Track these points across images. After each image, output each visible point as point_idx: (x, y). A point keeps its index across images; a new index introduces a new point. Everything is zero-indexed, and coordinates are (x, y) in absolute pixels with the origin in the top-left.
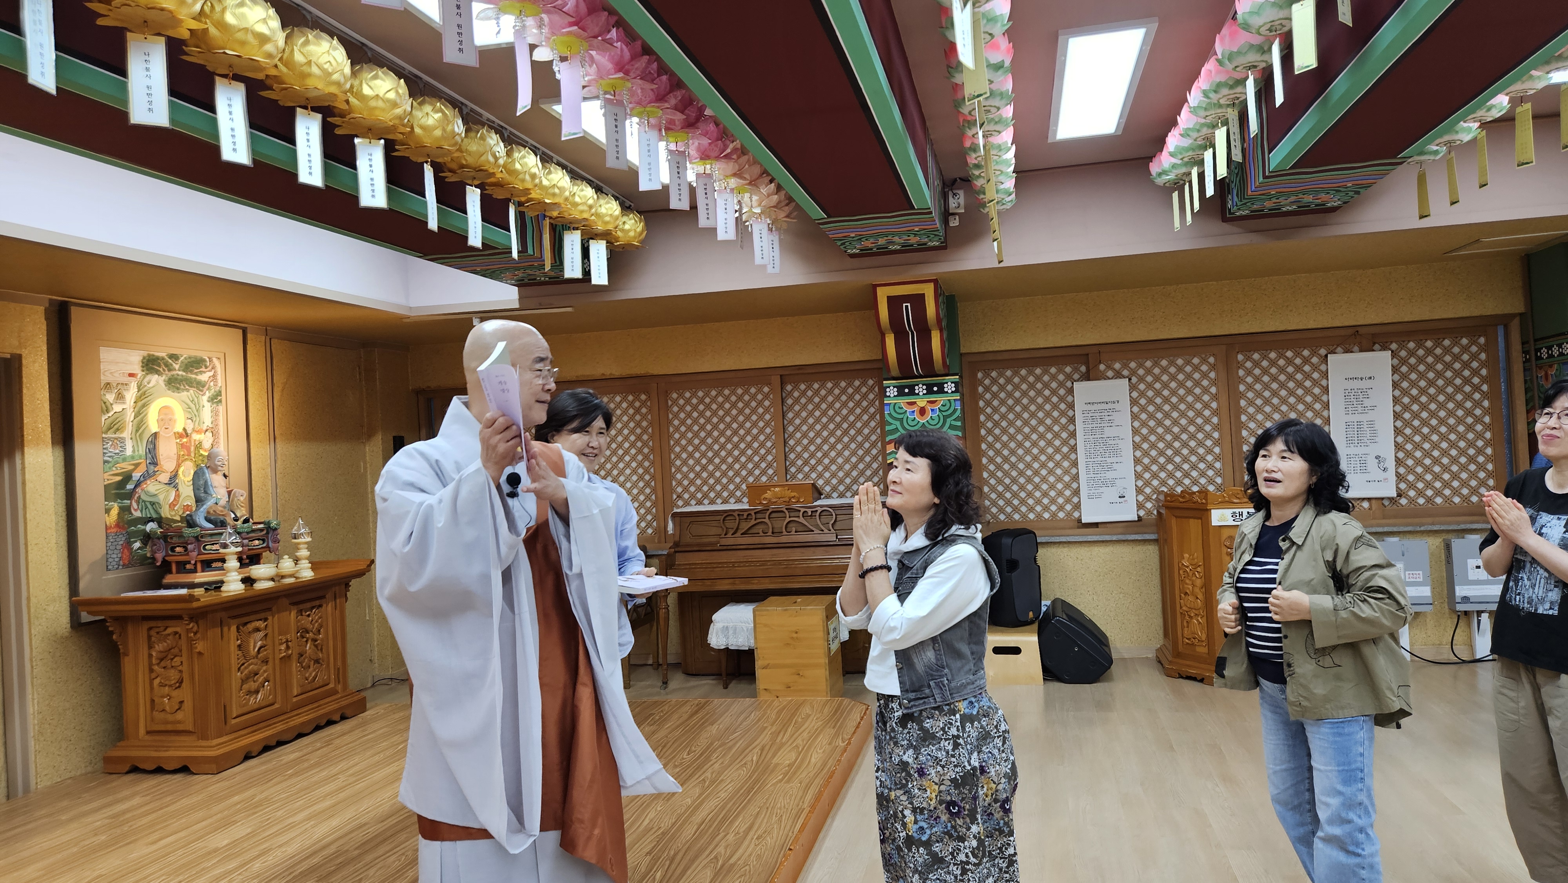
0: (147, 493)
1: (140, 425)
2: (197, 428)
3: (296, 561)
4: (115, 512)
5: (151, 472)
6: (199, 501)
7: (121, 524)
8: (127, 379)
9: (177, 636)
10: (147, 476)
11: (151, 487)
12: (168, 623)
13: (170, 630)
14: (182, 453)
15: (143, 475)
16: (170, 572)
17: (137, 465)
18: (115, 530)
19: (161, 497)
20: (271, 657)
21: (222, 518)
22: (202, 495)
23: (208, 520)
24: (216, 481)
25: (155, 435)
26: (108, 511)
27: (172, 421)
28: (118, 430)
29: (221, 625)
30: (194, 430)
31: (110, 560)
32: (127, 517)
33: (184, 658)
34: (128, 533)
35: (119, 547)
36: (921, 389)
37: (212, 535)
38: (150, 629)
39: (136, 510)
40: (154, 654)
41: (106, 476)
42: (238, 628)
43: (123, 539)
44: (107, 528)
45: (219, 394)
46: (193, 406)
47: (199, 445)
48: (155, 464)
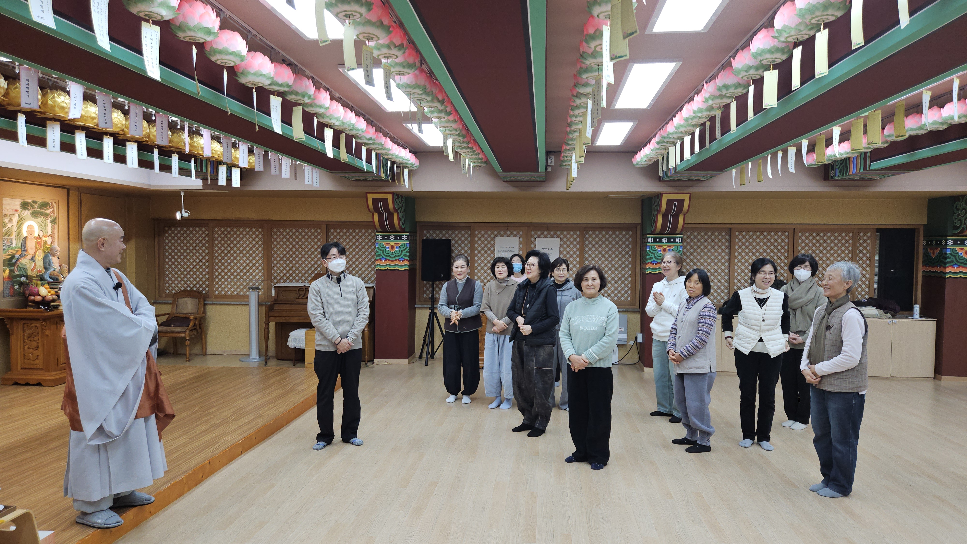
0: (21, 264)
1: (19, 233)
4: (7, 271)
5: (23, 254)
6: (46, 269)
7: (10, 277)
8: (14, 212)
9: (37, 327)
10: (22, 256)
11: (23, 261)
12: (32, 322)
13: (33, 325)
14: (38, 246)
15: (20, 256)
17: (17, 251)
18: (7, 280)
19: (28, 266)
22: (48, 266)
23: (50, 278)
24: (54, 260)
25: (26, 238)
26: (4, 271)
27: (33, 231)
28: (9, 235)
30: (43, 236)
31: (5, 293)
34: (13, 282)
35: (9, 287)
38: (24, 324)
39: (16, 271)
40: (25, 335)
41: (4, 255)
43: (11, 284)
44: (4, 279)
45: (55, 219)
46: (43, 225)
47: (45, 243)
48: (25, 251)
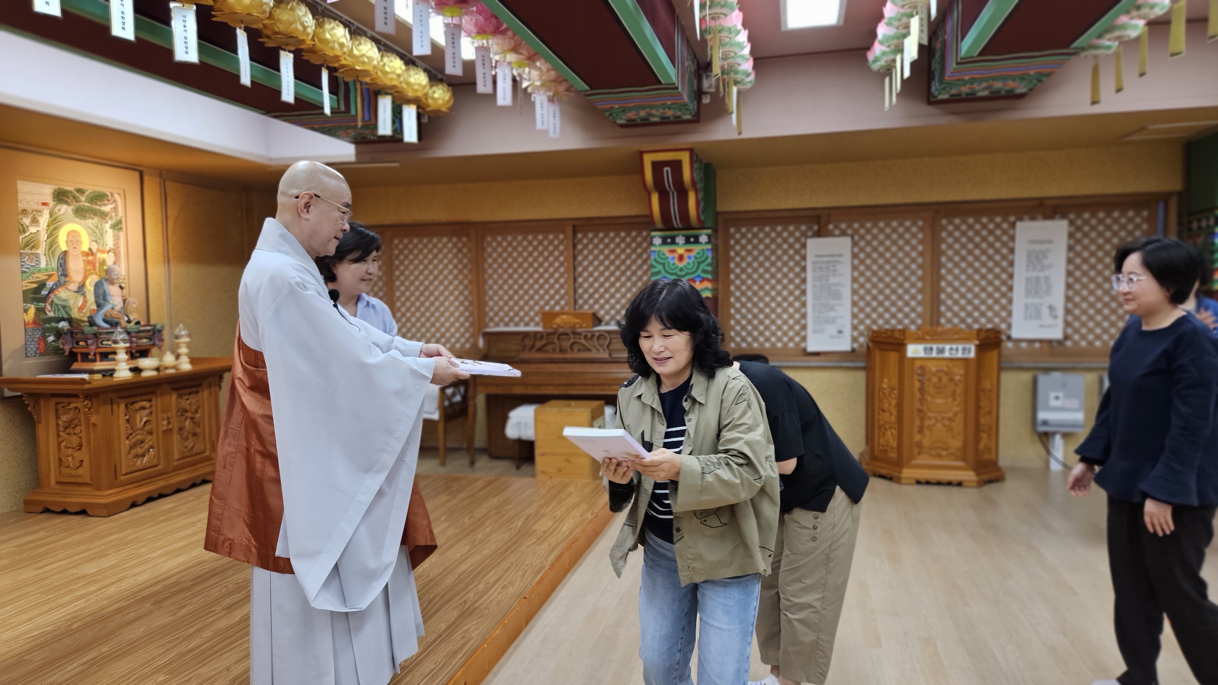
0: (59, 299)
1: (52, 244)
2: (101, 248)
3: (178, 357)
4: (32, 311)
5: (62, 281)
6: (99, 306)
7: (37, 322)
8: (41, 207)
9: (77, 410)
10: (58, 285)
11: (62, 293)
12: (71, 400)
13: (72, 406)
14: (88, 268)
15: (56, 284)
16: (76, 360)
17: (50, 276)
18: (32, 326)
19: (71, 302)
20: (155, 430)
21: (116, 320)
22: (102, 302)
23: (105, 321)
24: (113, 291)
25: (65, 253)
26: (26, 311)
27: (79, 242)
28: (33, 246)
29: (112, 403)
30: (98, 250)
31: (28, 349)
32: (42, 316)
33: (83, 427)
34: (44, 329)
35: (36, 340)
36: (680, 240)
37: (108, 333)
38: (57, 404)
39: (49, 311)
40: (60, 423)
41: (24, 283)
42: (126, 406)
43: (40, 333)
44: (25, 324)
45: (120, 222)
46: (97, 231)
47: (103, 262)
48: (65, 275)
